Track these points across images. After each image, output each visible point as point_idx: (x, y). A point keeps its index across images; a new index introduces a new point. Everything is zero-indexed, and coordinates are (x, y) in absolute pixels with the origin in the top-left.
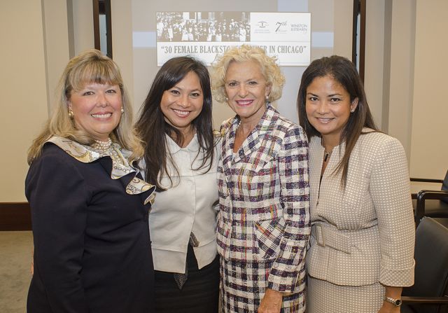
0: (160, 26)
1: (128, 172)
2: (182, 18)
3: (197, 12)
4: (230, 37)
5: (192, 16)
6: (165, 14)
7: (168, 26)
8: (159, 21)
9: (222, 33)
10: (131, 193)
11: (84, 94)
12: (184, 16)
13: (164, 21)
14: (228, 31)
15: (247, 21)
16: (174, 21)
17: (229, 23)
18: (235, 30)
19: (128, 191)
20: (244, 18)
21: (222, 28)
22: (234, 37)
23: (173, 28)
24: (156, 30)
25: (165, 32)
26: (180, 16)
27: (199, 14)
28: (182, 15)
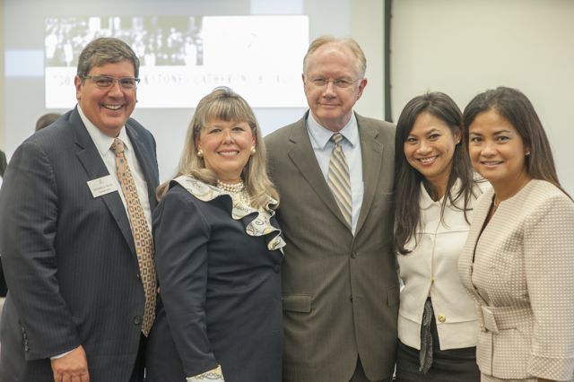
0: (52, 42)
1: (249, 212)
2: (87, 27)
3: (113, 17)
4: (169, 57)
5: (104, 25)
6: (59, 22)
7: (65, 42)
8: (50, 32)
9: (156, 52)
10: (252, 234)
11: (211, 132)
12: (90, 24)
13: (57, 33)
14: (165, 49)
15: (197, 32)
16: (74, 33)
17: (166, 34)
18: (178, 47)
19: (248, 232)
20: (193, 28)
21: (155, 44)
22: (176, 59)
23: (73, 43)
24: (43, 47)
25: (59, 52)
26: (84, 24)
27: (117, 21)
28: (87, 21)
